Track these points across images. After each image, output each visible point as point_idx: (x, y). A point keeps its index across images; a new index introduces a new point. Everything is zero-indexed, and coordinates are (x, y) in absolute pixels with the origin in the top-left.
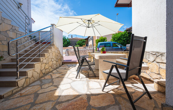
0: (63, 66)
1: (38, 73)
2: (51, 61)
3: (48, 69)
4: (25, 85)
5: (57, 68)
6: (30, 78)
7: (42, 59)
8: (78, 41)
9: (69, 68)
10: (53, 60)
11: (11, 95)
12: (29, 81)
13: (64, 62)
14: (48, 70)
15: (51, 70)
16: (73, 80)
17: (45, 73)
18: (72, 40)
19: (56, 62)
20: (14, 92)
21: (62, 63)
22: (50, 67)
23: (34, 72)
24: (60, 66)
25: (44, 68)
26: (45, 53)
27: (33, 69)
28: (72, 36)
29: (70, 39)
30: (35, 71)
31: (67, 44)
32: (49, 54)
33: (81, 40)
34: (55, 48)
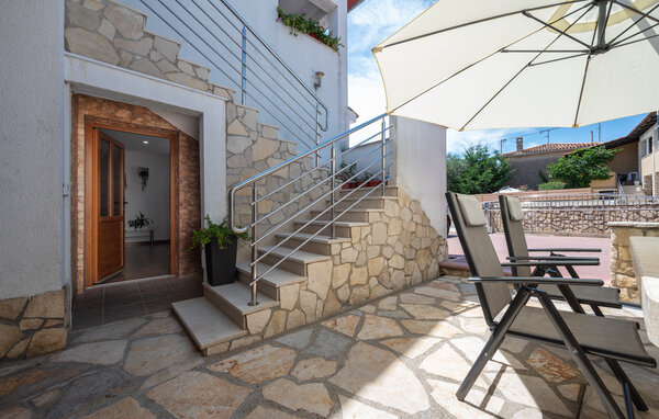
0: (437, 286)
1: (318, 298)
2: (381, 255)
3: (362, 285)
4: (270, 333)
5: (408, 288)
6: (288, 311)
7: (338, 246)
8: (556, 161)
9: (462, 300)
10: (387, 252)
11: (225, 353)
12: (283, 320)
13: (451, 263)
14: (364, 291)
15: (380, 291)
16: (432, 400)
17: (348, 301)
18: (521, 160)
19: (406, 260)
20: (233, 347)
21: (441, 267)
22: (374, 281)
23: (303, 293)
24: (425, 281)
25: (345, 279)
26: (350, 224)
27: (301, 279)
28: (520, 142)
29: (507, 156)
30: (307, 290)
31: (494, 180)
32: (369, 228)
33: (580, 154)
34: (401, 202)
